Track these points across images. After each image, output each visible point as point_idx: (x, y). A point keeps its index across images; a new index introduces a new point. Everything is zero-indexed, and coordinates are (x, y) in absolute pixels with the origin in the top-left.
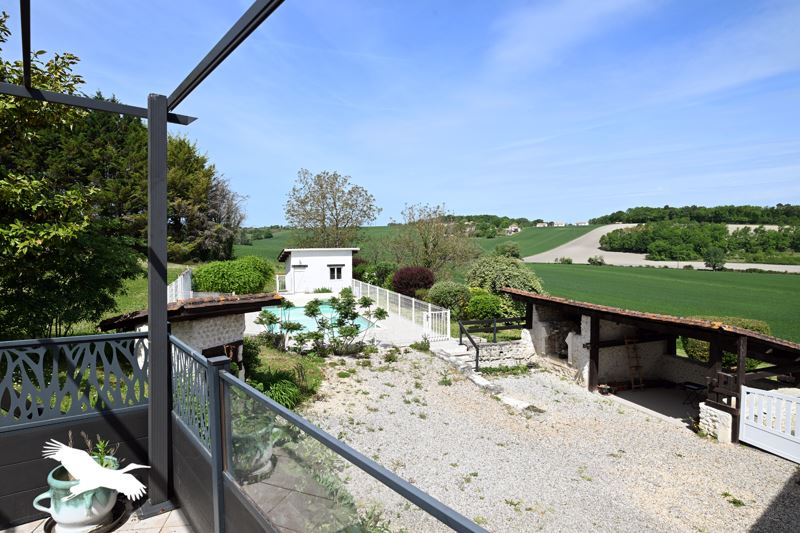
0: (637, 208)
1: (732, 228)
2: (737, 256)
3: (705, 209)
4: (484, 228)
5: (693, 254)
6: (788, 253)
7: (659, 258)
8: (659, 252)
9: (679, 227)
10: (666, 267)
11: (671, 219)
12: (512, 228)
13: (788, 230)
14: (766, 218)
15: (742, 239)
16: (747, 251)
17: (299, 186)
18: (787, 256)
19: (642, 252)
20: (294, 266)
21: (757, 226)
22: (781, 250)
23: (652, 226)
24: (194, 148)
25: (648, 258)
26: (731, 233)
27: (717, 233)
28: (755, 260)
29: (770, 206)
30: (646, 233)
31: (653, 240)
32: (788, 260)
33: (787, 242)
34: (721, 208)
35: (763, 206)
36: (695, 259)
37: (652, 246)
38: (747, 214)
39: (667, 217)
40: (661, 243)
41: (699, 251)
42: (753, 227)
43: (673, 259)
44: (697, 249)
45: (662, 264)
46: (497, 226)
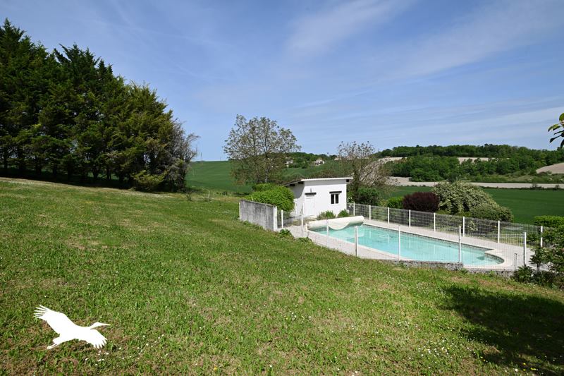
0: (399, 147)
1: (461, 160)
2: (466, 178)
3: (442, 147)
4: (299, 161)
5: (439, 177)
6: (495, 176)
7: (418, 180)
8: (418, 176)
9: (429, 159)
10: (424, 186)
11: (421, 154)
12: (319, 161)
13: (494, 160)
14: (478, 153)
15: (467, 166)
16: (471, 174)
17: (236, 128)
18: (495, 177)
19: (406, 177)
20: (306, 194)
21: (476, 158)
22: (490, 173)
23: (412, 159)
24: (153, 95)
25: (411, 180)
26: (461, 163)
27: (452, 163)
28: (477, 181)
29: (481, 145)
30: (408, 163)
31: (413, 168)
32: (496, 179)
33: (494, 168)
34: (452, 147)
35: (477, 145)
36: (441, 180)
37: (413, 172)
38: (467, 151)
39: (419, 153)
40: (418, 170)
41: (442, 175)
42: (474, 159)
43: (427, 180)
44: (441, 174)
45: (422, 184)
46: (308, 160)
